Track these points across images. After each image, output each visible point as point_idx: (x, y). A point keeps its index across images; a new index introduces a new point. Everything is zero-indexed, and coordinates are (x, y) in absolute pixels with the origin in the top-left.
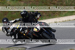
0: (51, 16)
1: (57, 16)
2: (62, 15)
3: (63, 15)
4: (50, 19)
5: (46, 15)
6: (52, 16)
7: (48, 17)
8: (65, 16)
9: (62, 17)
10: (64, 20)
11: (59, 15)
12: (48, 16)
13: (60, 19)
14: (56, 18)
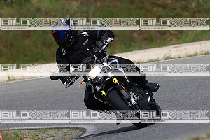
0: (156, 41)
1: (172, 40)
2: (186, 36)
3: (187, 39)
4: (153, 49)
5: (141, 37)
6: (159, 41)
7: (147, 42)
8: (194, 41)
9: (186, 43)
10: (192, 52)
11: (178, 39)
12: (146, 40)
13: (179, 48)
14: (168, 45)
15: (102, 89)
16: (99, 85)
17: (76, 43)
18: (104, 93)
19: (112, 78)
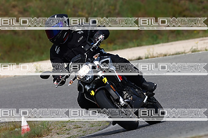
15: (91, 89)
16: (89, 85)
17: (70, 40)
18: (93, 93)
19: (102, 78)
